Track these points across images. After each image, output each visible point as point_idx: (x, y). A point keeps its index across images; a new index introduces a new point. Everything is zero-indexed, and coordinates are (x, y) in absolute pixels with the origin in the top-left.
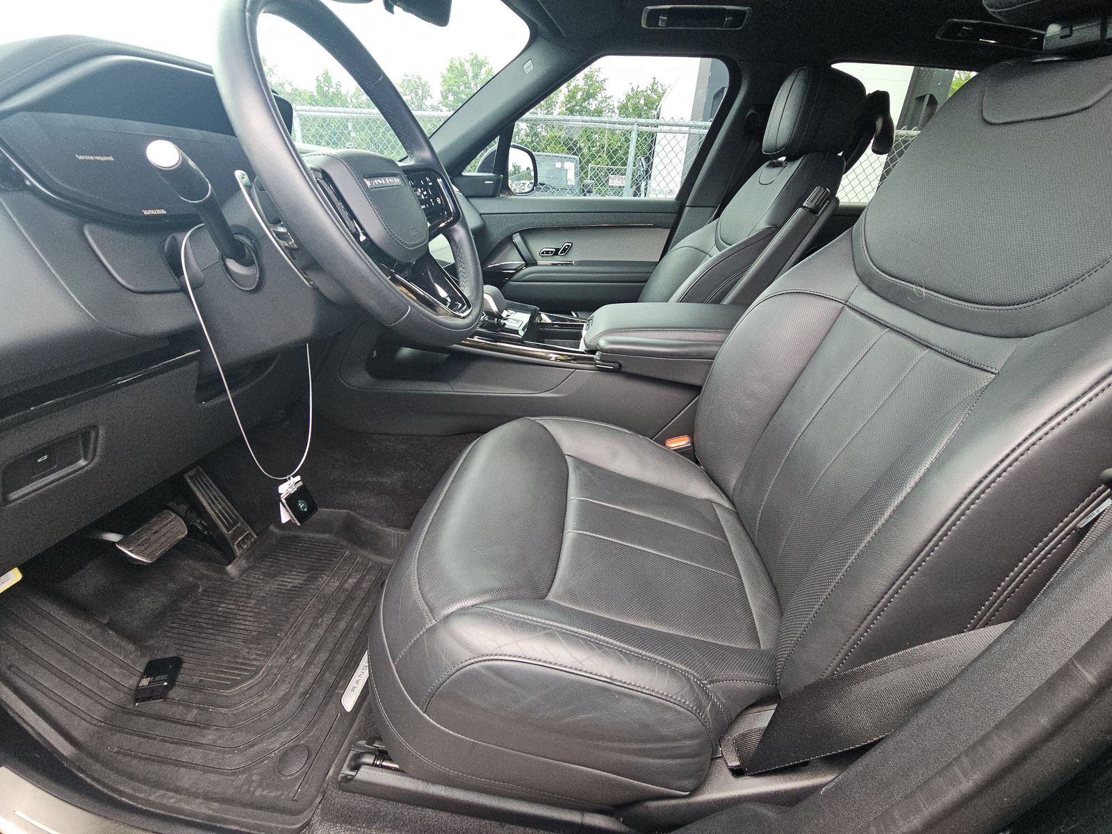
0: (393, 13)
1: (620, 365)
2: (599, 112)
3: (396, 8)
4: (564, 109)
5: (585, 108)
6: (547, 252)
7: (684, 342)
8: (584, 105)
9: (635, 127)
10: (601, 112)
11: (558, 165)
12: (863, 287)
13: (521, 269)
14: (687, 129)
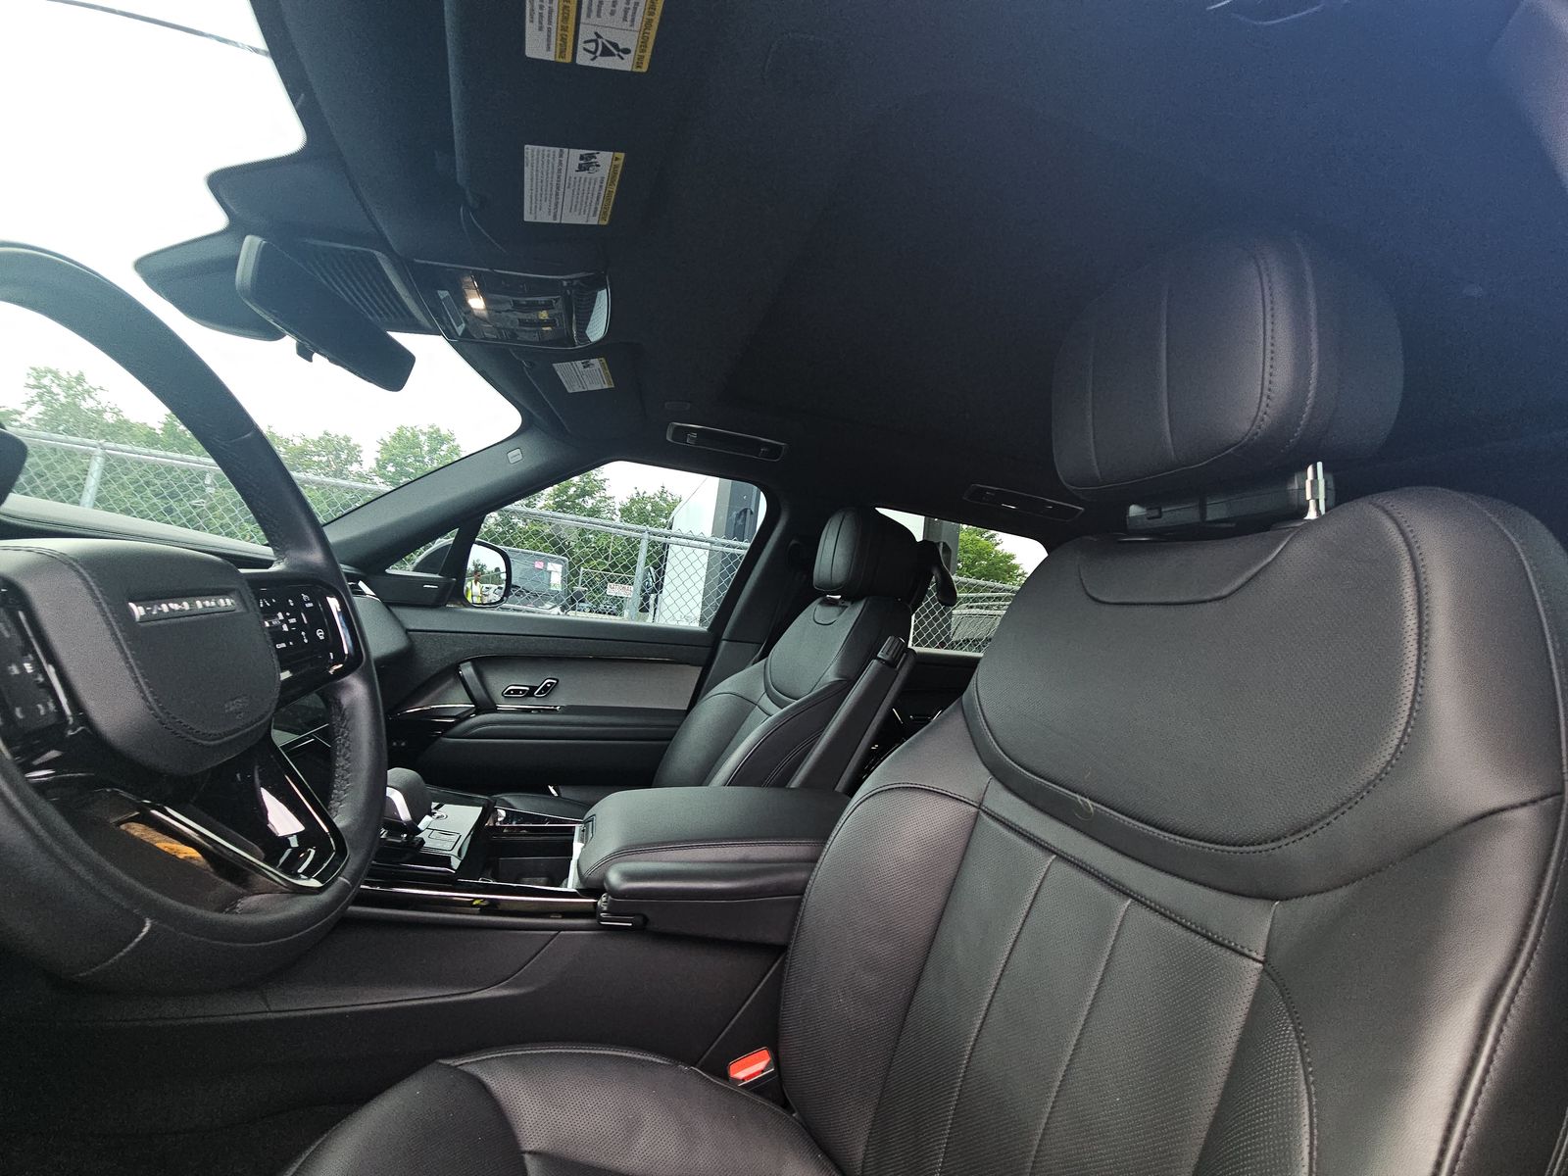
0: (310, 360)
1: (646, 920)
2: (594, 512)
3: (316, 356)
4: (551, 502)
5: (578, 504)
6: (516, 692)
7: (753, 867)
8: (577, 501)
9: (646, 535)
10: (599, 512)
11: (539, 565)
12: (999, 786)
13: (468, 717)
14: (708, 544)
